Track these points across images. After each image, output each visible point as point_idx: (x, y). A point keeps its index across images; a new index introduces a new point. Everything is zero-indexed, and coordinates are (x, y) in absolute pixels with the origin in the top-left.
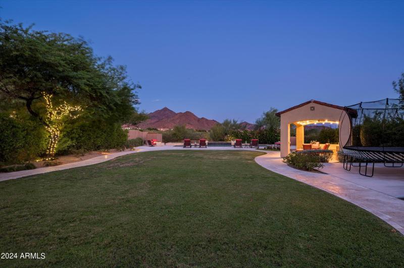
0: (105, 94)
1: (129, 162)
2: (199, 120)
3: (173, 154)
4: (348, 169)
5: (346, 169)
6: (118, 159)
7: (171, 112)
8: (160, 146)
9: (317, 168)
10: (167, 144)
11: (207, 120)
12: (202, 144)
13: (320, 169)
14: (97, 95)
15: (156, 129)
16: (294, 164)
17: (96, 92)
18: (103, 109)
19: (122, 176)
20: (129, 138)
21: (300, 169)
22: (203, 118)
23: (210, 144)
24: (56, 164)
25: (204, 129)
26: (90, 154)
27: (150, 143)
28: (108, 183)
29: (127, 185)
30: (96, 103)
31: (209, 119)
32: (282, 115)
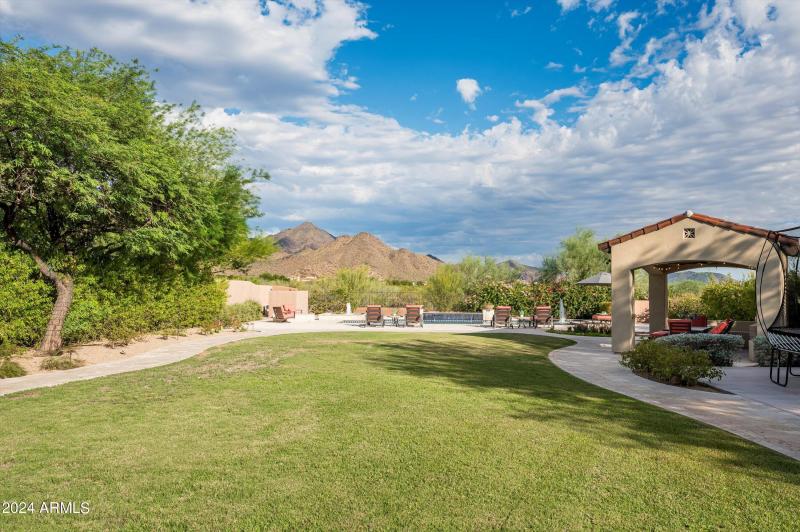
0: (186, 195)
1: (245, 361)
2: (393, 255)
3: (345, 341)
4: (782, 381)
5: (778, 383)
6: (214, 355)
8: (304, 322)
9: (705, 380)
10: (320, 316)
12: (413, 317)
13: (715, 380)
14: (168, 198)
15: (283, 278)
16: (649, 371)
17: (166, 191)
18: (179, 232)
19: (243, 394)
20: (230, 302)
21: (667, 381)
23: (429, 319)
24: (68, 366)
25: (406, 278)
26: (140, 340)
27: (280, 315)
28: (218, 411)
29: (264, 415)
30: (164, 215)
32: (614, 248)
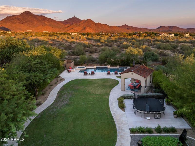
2: (96, 24)
7: (78, 19)
11: (101, 24)
22: (98, 23)
31: (102, 24)
